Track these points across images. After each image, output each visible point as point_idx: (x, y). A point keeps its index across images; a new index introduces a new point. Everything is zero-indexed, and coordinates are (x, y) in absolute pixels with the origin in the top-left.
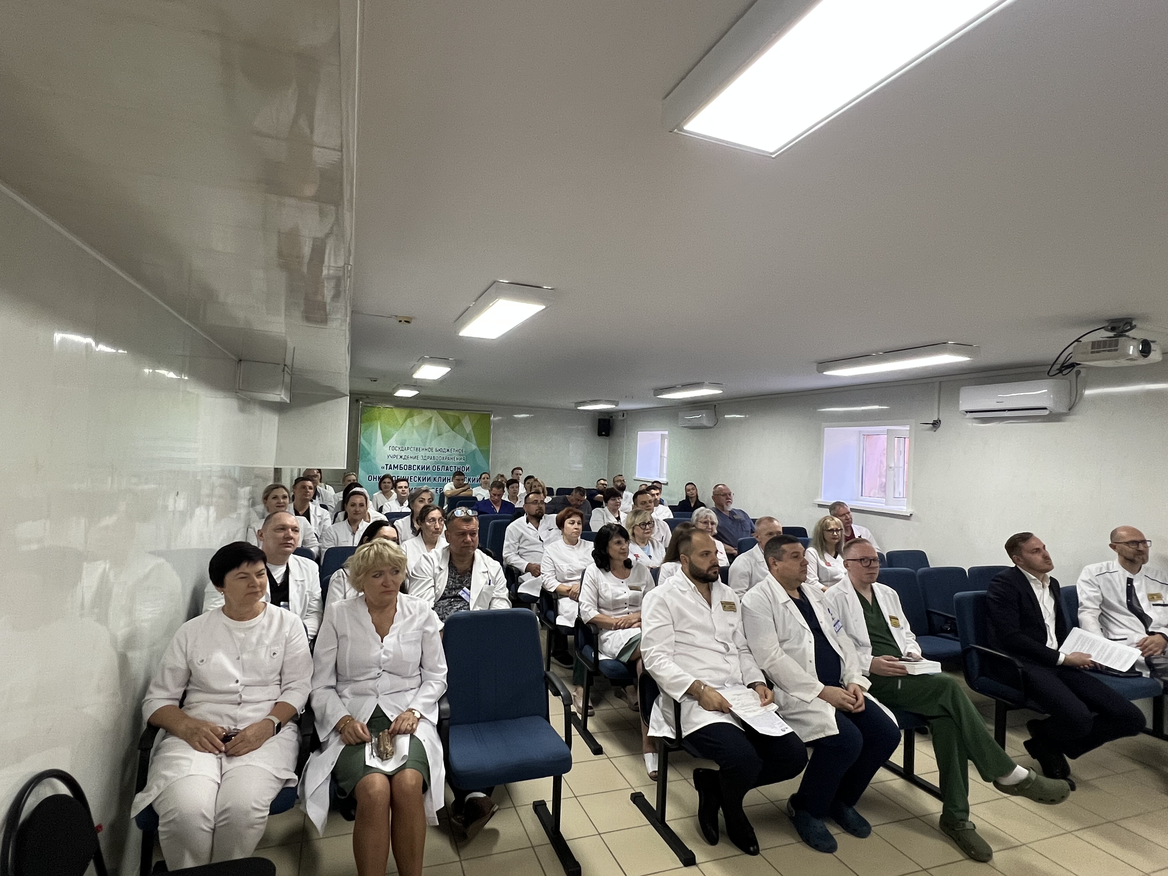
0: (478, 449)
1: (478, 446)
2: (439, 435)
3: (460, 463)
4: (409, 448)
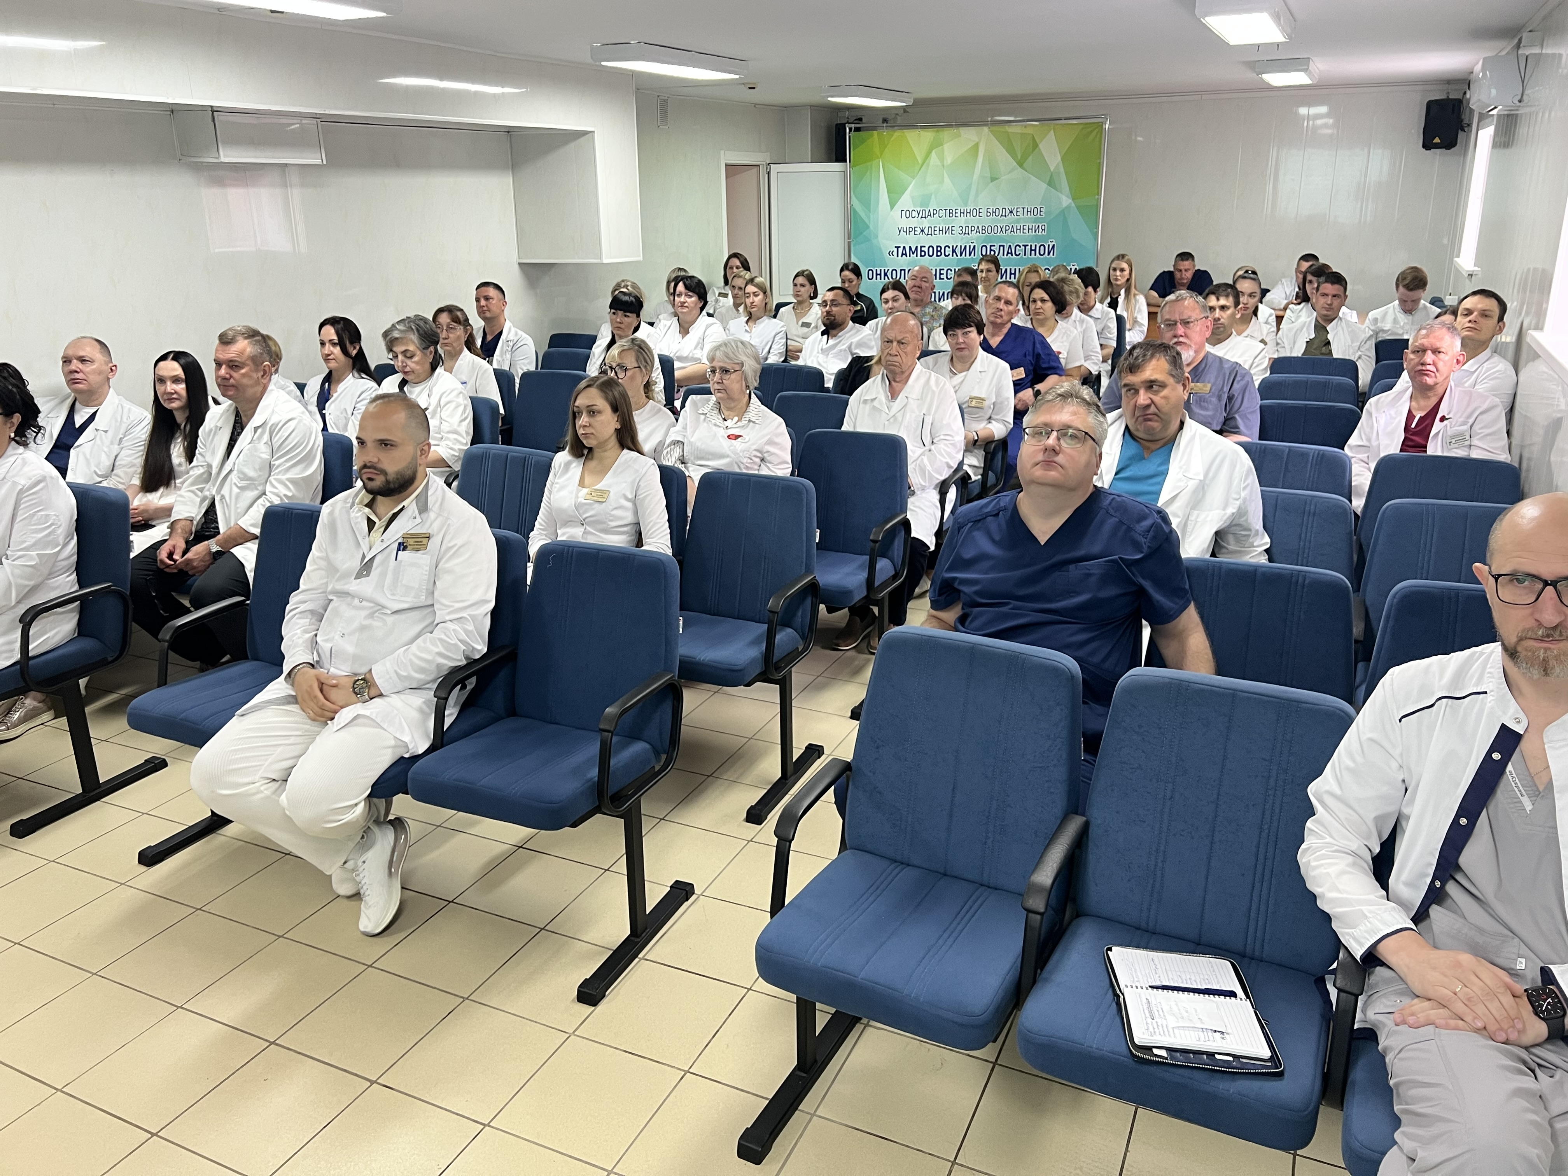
0: (1073, 205)
1: (1073, 199)
2: (993, 179)
3: (1037, 238)
4: (936, 212)
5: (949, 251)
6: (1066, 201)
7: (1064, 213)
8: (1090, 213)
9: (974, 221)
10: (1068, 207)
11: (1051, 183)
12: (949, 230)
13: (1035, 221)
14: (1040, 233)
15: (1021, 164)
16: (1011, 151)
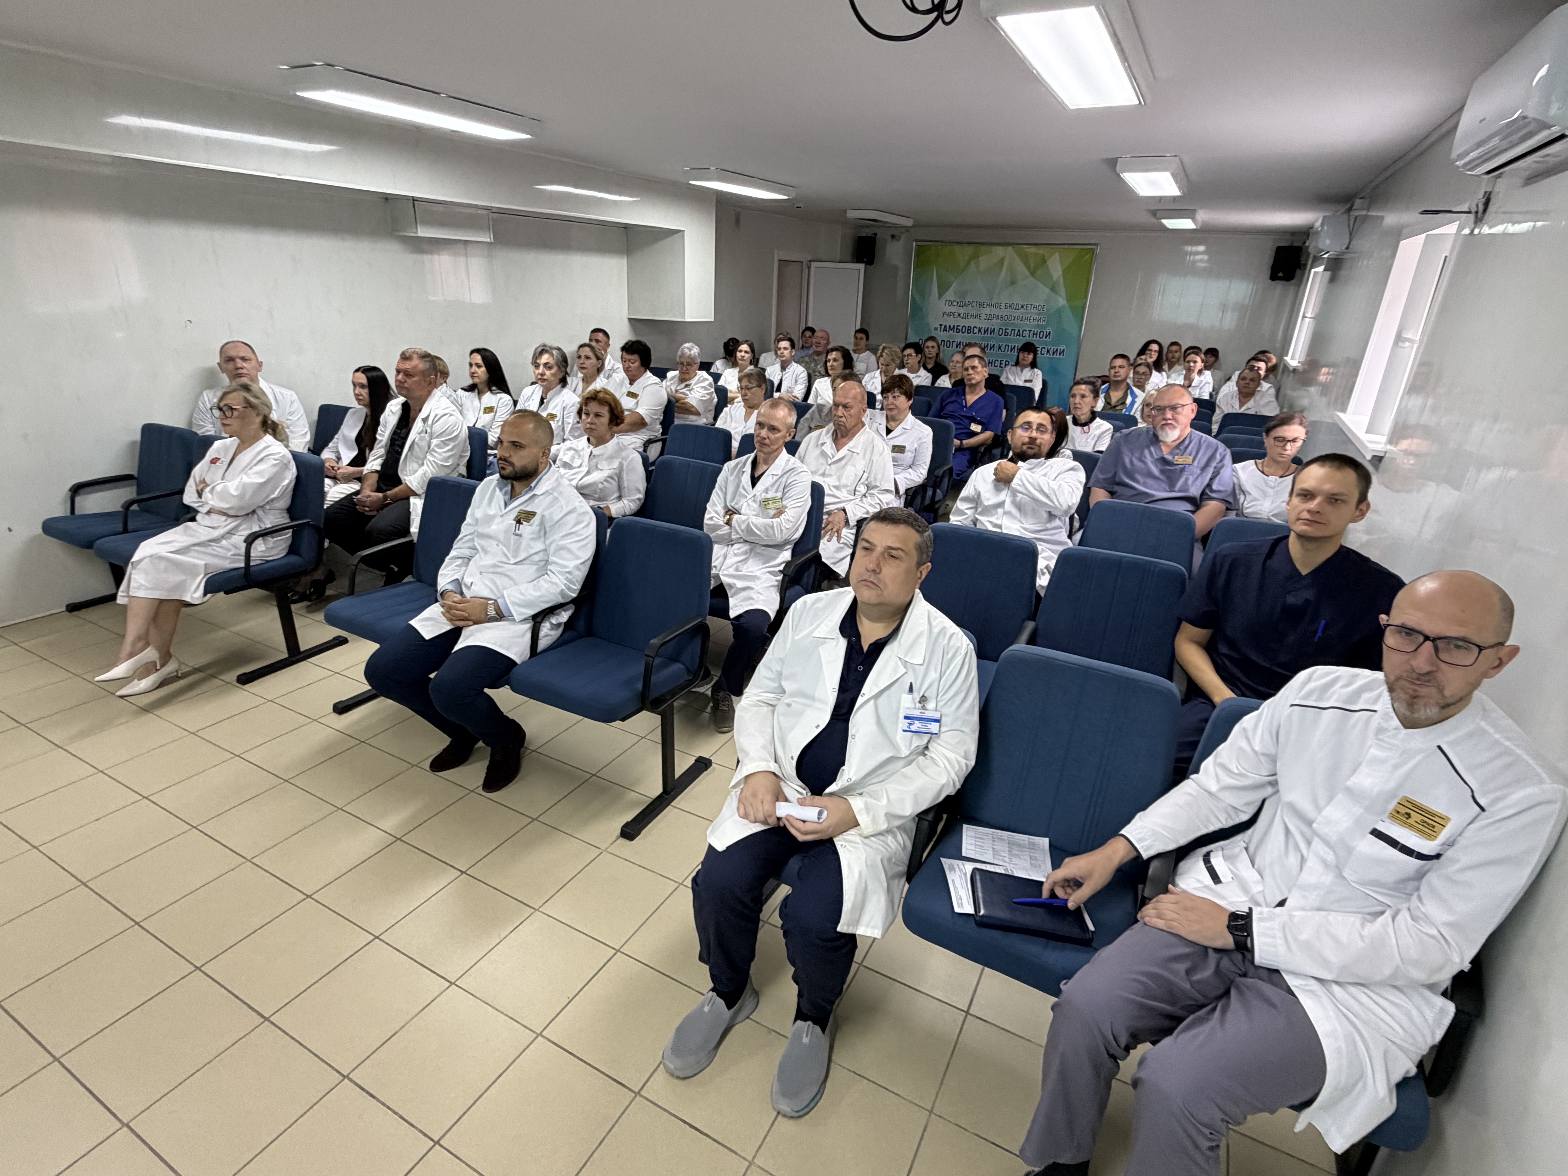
0: (1067, 305)
1: (1067, 301)
2: (1013, 283)
3: (1038, 326)
4: (970, 303)
5: (976, 330)
6: (1062, 302)
7: (1059, 311)
8: (1079, 313)
9: (996, 311)
10: (1063, 307)
11: (1053, 289)
12: (978, 316)
13: (1039, 314)
14: (1041, 323)
15: (1033, 274)
16: (1027, 264)
